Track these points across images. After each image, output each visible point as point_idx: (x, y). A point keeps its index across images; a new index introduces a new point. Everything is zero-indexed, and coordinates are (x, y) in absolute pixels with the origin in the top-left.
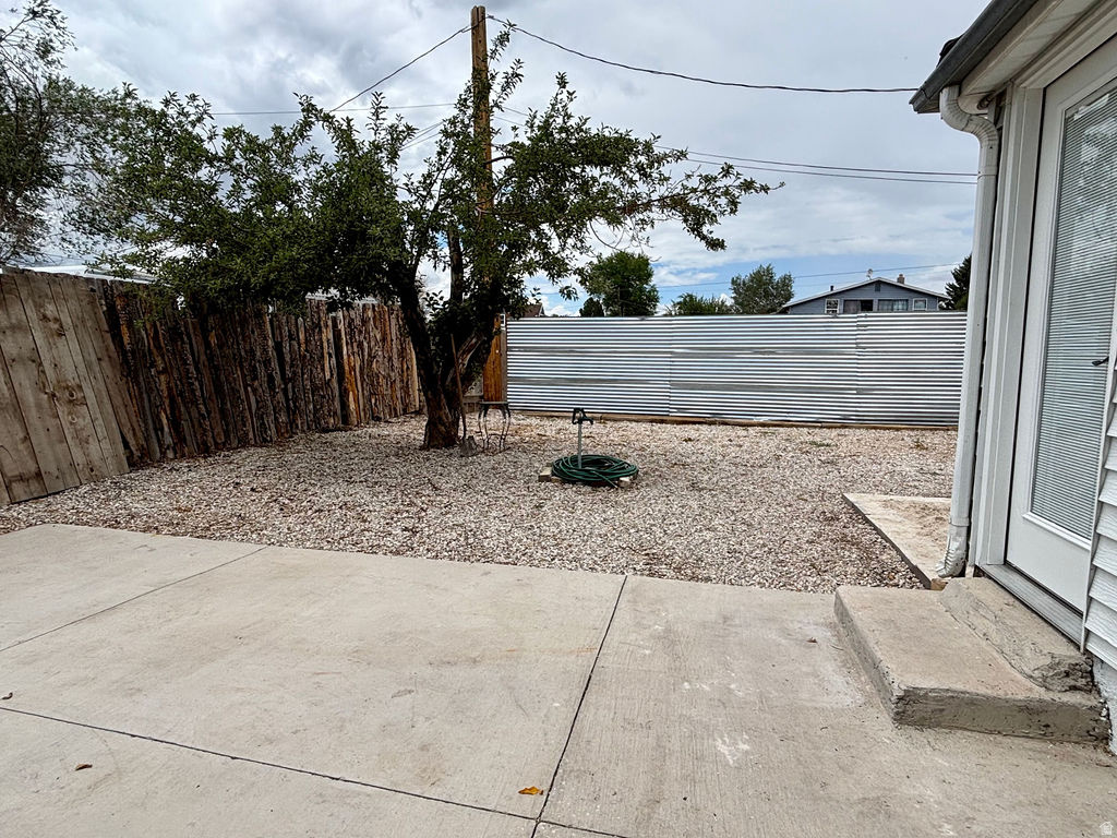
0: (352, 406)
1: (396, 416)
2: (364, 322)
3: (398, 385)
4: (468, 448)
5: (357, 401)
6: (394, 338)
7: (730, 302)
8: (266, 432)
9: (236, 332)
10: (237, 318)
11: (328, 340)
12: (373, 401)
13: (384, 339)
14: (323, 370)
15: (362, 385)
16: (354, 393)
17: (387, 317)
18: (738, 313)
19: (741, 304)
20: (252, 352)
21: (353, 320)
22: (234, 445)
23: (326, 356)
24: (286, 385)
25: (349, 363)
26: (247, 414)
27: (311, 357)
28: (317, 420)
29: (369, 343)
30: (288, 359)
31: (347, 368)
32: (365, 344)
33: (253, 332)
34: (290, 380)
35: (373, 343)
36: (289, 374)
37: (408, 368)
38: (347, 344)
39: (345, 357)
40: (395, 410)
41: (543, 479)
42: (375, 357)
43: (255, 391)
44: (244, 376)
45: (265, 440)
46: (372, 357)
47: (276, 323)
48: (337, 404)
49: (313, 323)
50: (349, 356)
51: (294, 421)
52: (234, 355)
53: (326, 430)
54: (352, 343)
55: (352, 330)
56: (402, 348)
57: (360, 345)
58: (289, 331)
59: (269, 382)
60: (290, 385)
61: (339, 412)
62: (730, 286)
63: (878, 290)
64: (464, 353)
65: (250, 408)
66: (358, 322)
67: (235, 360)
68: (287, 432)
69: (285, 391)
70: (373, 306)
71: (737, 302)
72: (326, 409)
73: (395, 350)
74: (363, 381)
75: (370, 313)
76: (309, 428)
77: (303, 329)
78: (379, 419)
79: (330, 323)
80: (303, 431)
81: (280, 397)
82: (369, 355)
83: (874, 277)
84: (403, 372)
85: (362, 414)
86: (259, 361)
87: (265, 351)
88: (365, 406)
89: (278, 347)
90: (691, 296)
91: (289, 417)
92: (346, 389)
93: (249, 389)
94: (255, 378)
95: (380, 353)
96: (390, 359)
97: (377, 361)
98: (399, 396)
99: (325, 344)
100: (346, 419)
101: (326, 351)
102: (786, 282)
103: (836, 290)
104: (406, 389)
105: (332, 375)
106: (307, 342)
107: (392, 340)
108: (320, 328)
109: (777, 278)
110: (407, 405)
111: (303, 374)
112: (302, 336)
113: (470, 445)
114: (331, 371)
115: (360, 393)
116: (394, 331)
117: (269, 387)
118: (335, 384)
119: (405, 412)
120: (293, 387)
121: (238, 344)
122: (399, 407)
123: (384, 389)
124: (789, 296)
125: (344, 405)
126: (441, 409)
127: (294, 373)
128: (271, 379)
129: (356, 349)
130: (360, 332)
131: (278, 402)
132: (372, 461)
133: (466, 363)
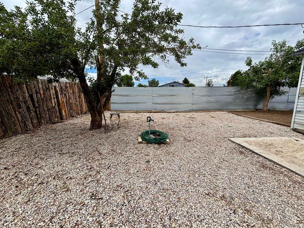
0: (64, 114)
1: (79, 115)
2: (66, 87)
3: (79, 106)
4: (107, 129)
5: (65, 112)
6: (77, 92)
7: (148, 85)
8: (27, 127)
9: (8, 91)
10: (8, 85)
11: (53, 93)
12: (71, 111)
13: (73, 93)
14: (52, 103)
15: (67, 107)
16: (64, 110)
17: (74, 86)
18: (149, 87)
19: (150, 86)
20: (17, 98)
21: (62, 87)
22: (10, 135)
23: (53, 99)
24: (36, 109)
25: (62, 100)
26: (17, 122)
27: (46, 99)
28: (51, 120)
29: (68, 94)
30: (36, 100)
31: (61, 102)
32: (67, 94)
33: (17, 91)
34: (38, 107)
35: (70, 94)
36: (37, 105)
37: (81, 101)
38: (60, 95)
39: (60, 99)
40: (78, 113)
41: (140, 143)
42: (71, 98)
43: (20, 113)
44: (14, 108)
45: (27, 130)
46: (70, 98)
47: (29, 88)
48: (58, 114)
49: (46, 88)
50: (61, 98)
51: (41, 121)
52: (8, 100)
53: (54, 123)
54: (62, 94)
55: (62, 90)
56: (79, 95)
57: (65, 95)
58: (36, 90)
59: (27, 109)
60: (37, 109)
61: (59, 116)
62: (148, 82)
63: (175, 83)
64: (103, 98)
65: (18, 120)
66: (64, 87)
67: (8, 102)
68: (38, 126)
69: (36, 112)
70: (69, 83)
71: (149, 85)
72: (54, 116)
73: (77, 96)
74: (67, 105)
75: (68, 85)
76: (47, 123)
77: (42, 90)
78: (73, 117)
79: (53, 88)
80: (45, 124)
81: (33, 114)
82: (69, 98)
83: (174, 81)
84: (80, 102)
85: (68, 116)
86: (22, 102)
87: (24, 97)
88: (68, 113)
89: (31, 96)
90: (140, 84)
91: (38, 120)
92: (61, 109)
93: (17, 112)
94: (20, 108)
95: (72, 97)
96: (76, 98)
97: (72, 99)
98: (79, 109)
99: (52, 95)
100: (62, 118)
101: (52, 96)
102: (158, 81)
103: (167, 83)
104: (81, 107)
105: (55, 105)
106: (44, 94)
107: (76, 93)
108: (49, 90)
109: (156, 81)
110: (82, 111)
111: (43, 105)
112: (42, 92)
113: (108, 128)
114: (55, 104)
115: (66, 109)
116: (76, 90)
117: (28, 111)
118: (57, 107)
119: (81, 113)
120: (39, 110)
121: (9, 95)
122: (80, 112)
123: (74, 107)
124: (158, 84)
125: (61, 114)
126: (96, 116)
127: (39, 105)
128: (28, 108)
129: (64, 96)
130: (65, 91)
131: (33, 116)
132: (71, 139)
133: (104, 101)
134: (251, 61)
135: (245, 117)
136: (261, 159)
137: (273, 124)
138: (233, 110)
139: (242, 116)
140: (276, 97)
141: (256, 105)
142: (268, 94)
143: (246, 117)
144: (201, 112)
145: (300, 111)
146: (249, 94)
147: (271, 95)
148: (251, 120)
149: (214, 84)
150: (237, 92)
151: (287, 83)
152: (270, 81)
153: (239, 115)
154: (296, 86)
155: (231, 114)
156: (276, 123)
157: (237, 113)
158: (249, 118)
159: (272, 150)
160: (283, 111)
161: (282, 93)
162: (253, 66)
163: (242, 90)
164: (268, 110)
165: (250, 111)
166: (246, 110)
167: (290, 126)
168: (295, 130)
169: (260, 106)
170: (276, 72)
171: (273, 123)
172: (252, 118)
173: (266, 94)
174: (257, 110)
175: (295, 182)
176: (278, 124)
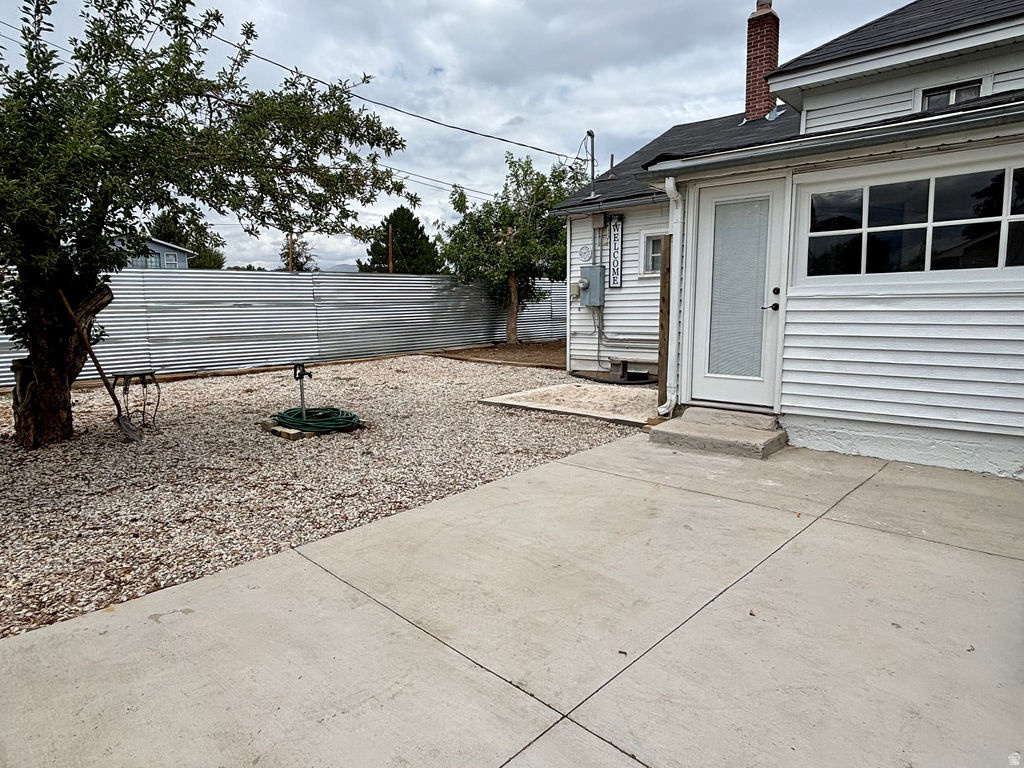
134: (462, 196)
135: (479, 362)
136: (541, 414)
137: (538, 370)
138: (439, 350)
139: (471, 361)
140: (529, 305)
141: (491, 331)
142: (514, 298)
143: (482, 362)
144: (352, 363)
145: (575, 333)
146: (471, 297)
147: (520, 300)
148: (496, 367)
149: (313, 252)
150: (445, 293)
151: (547, 271)
152: (515, 263)
153: (463, 360)
154: (563, 278)
155: (442, 359)
156: (542, 367)
157: (456, 356)
158: (489, 363)
159: (551, 401)
160: (547, 343)
161: (541, 294)
162: (471, 214)
163: (456, 286)
164: (520, 341)
165: (481, 349)
166: (471, 347)
167: (565, 369)
168: (574, 374)
169: (501, 334)
170: (523, 240)
171: (537, 367)
172: (495, 363)
173: (510, 297)
174: (496, 343)
175: (583, 424)
176: (546, 367)
